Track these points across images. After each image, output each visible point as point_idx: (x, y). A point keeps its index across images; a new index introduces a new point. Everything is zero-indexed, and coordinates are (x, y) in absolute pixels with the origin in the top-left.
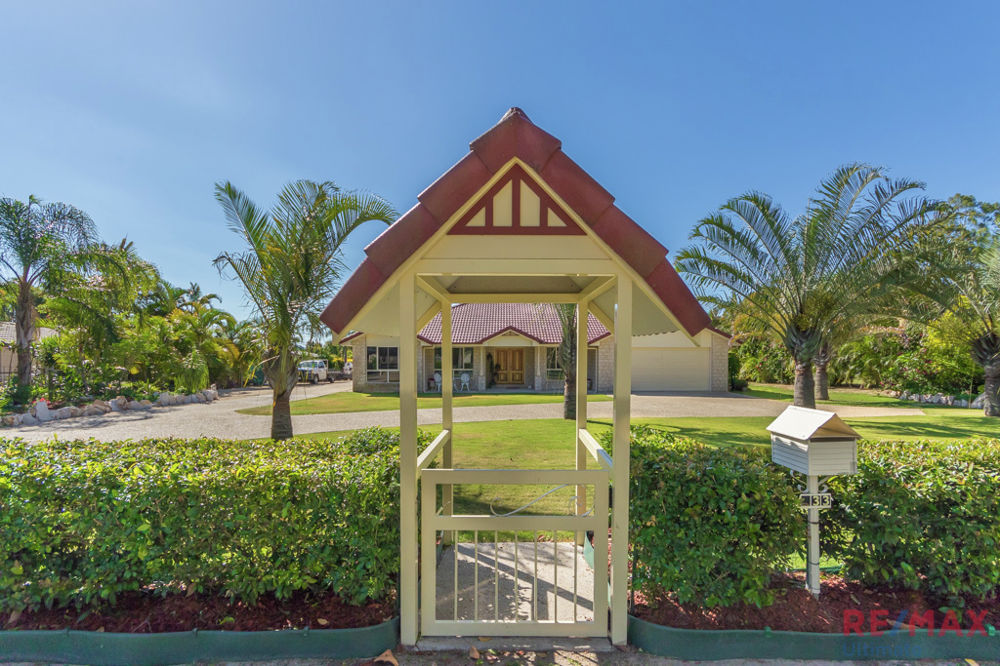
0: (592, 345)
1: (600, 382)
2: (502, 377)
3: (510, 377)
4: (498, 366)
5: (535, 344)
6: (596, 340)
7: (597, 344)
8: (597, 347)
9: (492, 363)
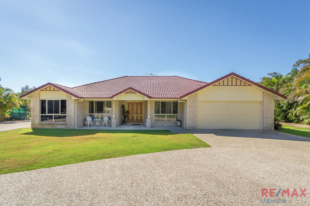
0: (182, 99)
1: (187, 123)
2: (131, 118)
3: (135, 118)
4: (128, 112)
5: (146, 99)
6: (184, 96)
7: (186, 98)
8: (185, 100)
9: (124, 110)
